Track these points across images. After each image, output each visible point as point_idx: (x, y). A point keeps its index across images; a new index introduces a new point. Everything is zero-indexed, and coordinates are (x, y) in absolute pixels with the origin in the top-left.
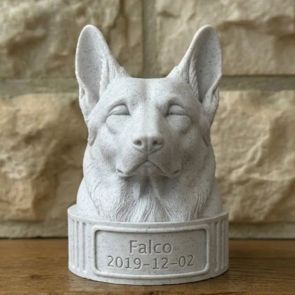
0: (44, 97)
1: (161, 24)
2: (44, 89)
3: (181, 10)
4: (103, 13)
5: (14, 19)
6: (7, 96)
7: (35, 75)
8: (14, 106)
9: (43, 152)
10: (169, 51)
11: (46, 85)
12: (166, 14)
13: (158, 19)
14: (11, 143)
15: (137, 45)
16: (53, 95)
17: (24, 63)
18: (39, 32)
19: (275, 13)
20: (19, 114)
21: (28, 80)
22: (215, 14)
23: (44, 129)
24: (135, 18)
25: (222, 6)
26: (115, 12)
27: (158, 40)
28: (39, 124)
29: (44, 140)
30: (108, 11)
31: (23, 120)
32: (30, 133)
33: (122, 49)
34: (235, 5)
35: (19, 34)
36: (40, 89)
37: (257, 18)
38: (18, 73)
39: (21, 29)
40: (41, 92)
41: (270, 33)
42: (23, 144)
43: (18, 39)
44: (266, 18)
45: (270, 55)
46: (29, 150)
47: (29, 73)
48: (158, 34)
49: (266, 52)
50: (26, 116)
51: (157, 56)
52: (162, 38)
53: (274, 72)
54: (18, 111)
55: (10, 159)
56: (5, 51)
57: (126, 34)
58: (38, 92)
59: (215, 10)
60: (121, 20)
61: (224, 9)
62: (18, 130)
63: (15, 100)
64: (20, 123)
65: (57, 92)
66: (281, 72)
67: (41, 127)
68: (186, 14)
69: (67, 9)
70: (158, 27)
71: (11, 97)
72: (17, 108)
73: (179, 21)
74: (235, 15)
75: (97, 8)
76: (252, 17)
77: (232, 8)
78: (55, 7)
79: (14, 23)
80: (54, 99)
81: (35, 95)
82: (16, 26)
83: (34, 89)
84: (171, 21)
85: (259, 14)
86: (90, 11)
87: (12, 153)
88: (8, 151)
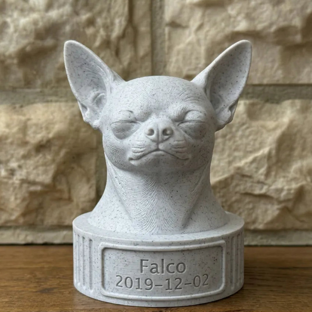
0: (54, 106)
1: (170, 34)
2: (54, 98)
3: (189, 20)
4: (112, 24)
5: (25, 29)
6: (17, 106)
7: (45, 85)
8: (24, 115)
9: (53, 161)
10: (177, 61)
11: (56, 94)
12: (175, 25)
13: (167, 30)
14: (22, 152)
15: (146, 55)
16: (63, 104)
17: (35, 72)
18: (49, 42)
19: (282, 23)
20: (29, 123)
21: (38, 90)
22: (223, 25)
23: (53, 138)
24: (144, 28)
25: (230, 17)
26: (124, 23)
27: (166, 50)
28: (49, 133)
29: (54, 148)
30: (117, 21)
31: (34, 129)
32: (40, 142)
33: (131, 58)
34: (243, 15)
35: (29, 44)
36: (50, 98)
37: (265, 28)
38: (28, 83)
39: (31, 39)
40: (51, 101)
41: (278, 43)
42: (33, 153)
43: (28, 49)
44: (273, 29)
45: (276, 65)
46: (39, 158)
47: (39, 82)
48: (167, 44)
49: (273, 61)
50: (36, 125)
51: (165, 66)
52: (170, 48)
53: (281, 82)
54: (29, 119)
55: (20, 167)
56: (15, 61)
57: (135, 44)
58: (48, 101)
59: (223, 20)
60: (130, 30)
61: (232, 20)
62: (28, 139)
63: (25, 109)
64: (30, 132)
65: (67, 101)
66: (288, 82)
67: (51, 136)
68: (194, 24)
69: (76, 19)
70: (167, 37)
71: (22, 107)
72: (27, 117)
73: (187, 32)
74: (242, 26)
75: (106, 18)
76: (260, 27)
77: (239, 18)
78: (65, 18)
79: (24, 33)
80: (63, 109)
81: (45, 104)
82: (26, 36)
83: (44, 98)
84: (180, 31)
85: (266, 24)
86: (99, 21)
87: (22, 161)
88: (18, 160)
